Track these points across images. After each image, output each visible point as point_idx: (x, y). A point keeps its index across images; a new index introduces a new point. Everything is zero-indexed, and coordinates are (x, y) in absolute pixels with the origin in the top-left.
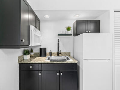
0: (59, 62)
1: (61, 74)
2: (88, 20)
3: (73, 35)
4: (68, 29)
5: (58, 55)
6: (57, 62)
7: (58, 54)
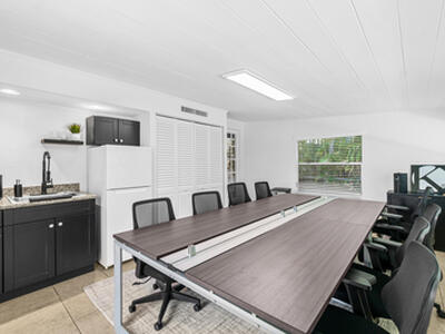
0: (53, 202)
1: (60, 224)
2: (118, 120)
3: (87, 144)
4: (74, 129)
5: (44, 192)
6: (49, 202)
7: (44, 189)
